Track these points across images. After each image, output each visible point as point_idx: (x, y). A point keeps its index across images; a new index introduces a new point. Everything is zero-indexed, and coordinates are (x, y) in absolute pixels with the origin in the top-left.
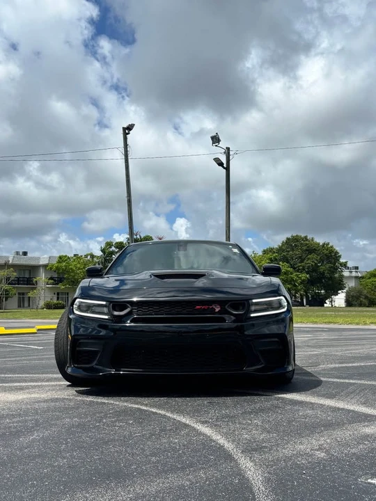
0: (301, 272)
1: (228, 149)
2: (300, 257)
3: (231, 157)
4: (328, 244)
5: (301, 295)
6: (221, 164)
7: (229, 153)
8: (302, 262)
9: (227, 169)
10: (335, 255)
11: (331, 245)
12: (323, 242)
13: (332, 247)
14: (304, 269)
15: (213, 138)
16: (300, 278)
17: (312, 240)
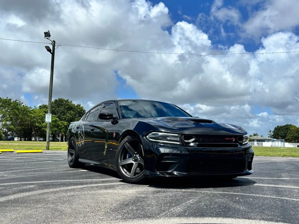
0: (64, 121)
1: (54, 42)
2: (63, 112)
3: (56, 47)
4: (80, 105)
5: (62, 135)
6: (49, 50)
7: (54, 44)
8: (64, 114)
9: (53, 54)
10: (84, 112)
11: (81, 106)
12: (78, 104)
13: (82, 107)
14: (65, 120)
15: (45, 33)
16: (64, 124)
17: (71, 102)
